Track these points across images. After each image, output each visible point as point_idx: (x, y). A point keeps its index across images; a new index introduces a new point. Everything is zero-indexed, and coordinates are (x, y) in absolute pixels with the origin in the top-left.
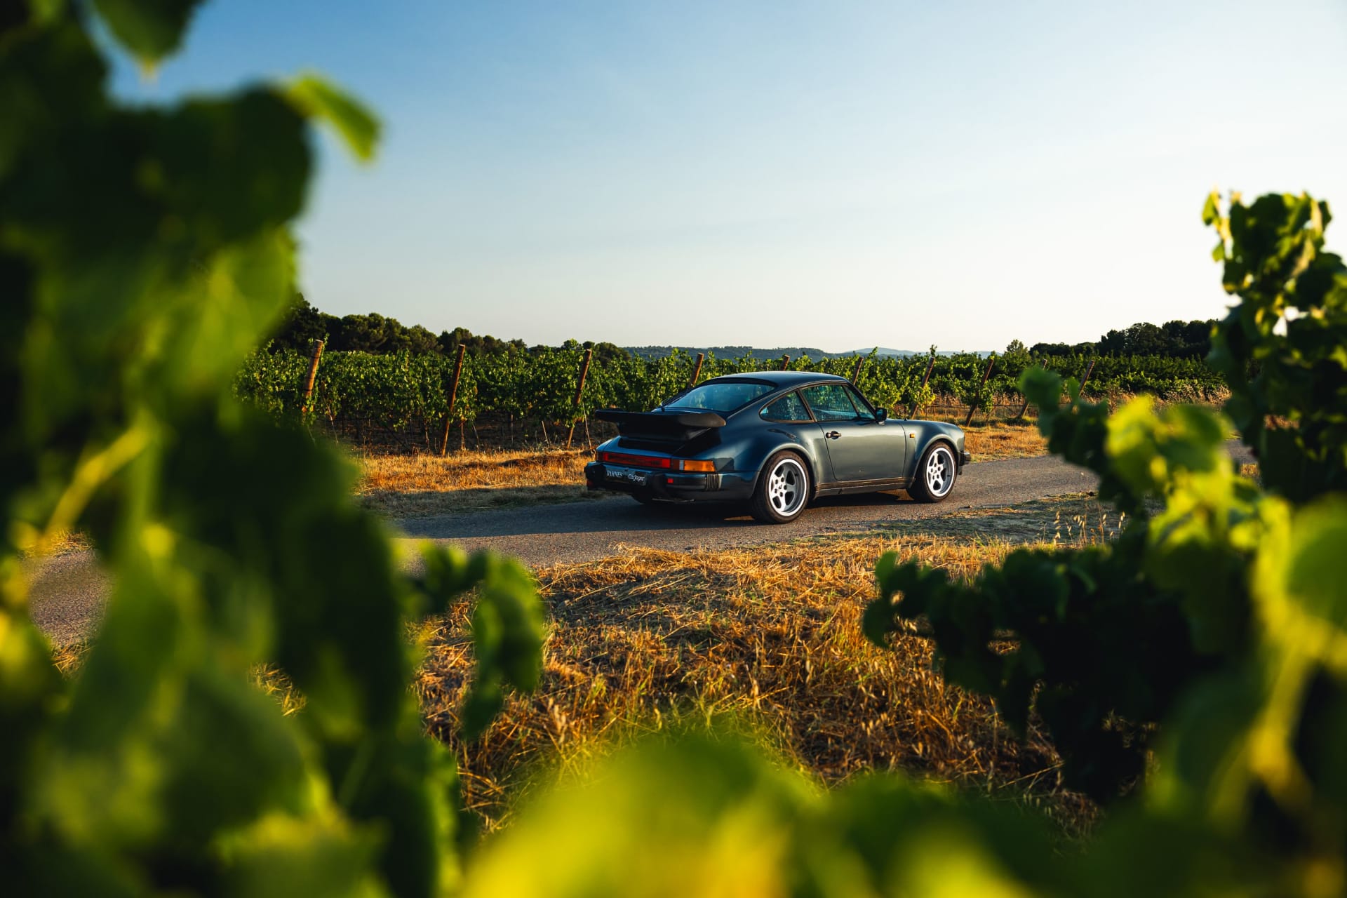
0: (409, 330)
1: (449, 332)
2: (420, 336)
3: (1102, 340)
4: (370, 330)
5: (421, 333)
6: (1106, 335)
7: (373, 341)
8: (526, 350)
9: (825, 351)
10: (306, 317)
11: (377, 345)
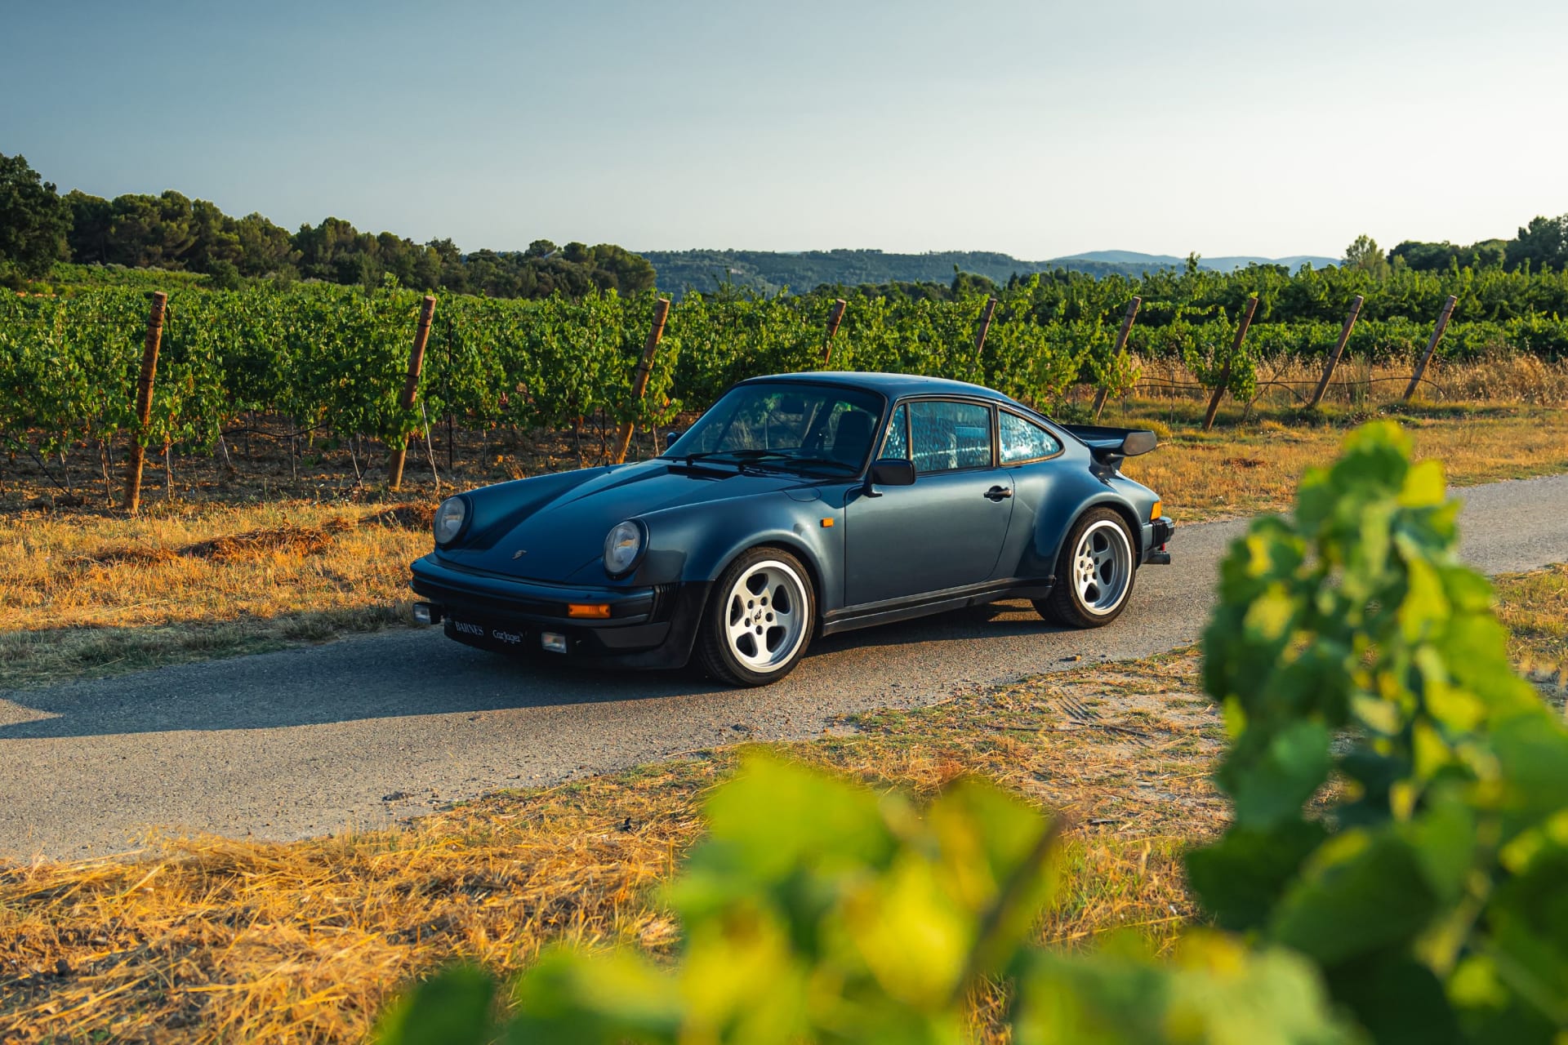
0: (237, 222)
1: (314, 227)
2: (259, 233)
3: (1520, 236)
4: (164, 224)
5: (261, 230)
6: (1526, 226)
7: (169, 244)
8: (460, 258)
9: (1016, 258)
10: (32, 201)
11: (178, 252)
